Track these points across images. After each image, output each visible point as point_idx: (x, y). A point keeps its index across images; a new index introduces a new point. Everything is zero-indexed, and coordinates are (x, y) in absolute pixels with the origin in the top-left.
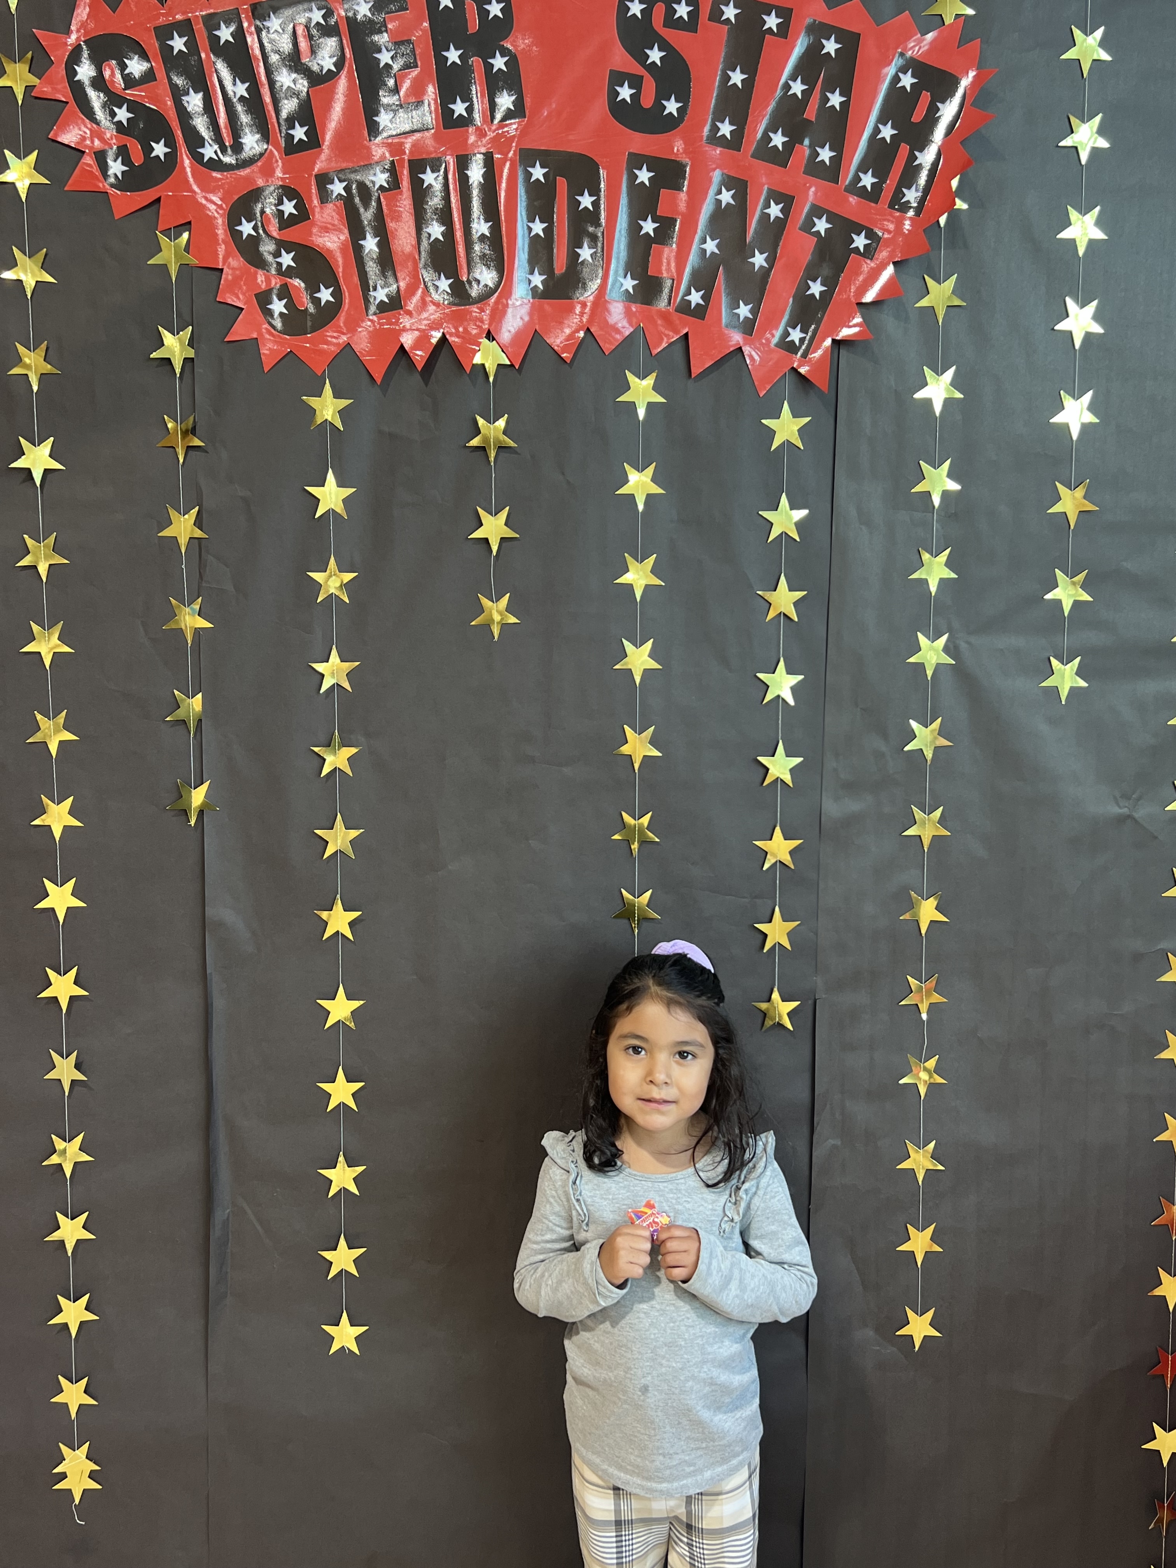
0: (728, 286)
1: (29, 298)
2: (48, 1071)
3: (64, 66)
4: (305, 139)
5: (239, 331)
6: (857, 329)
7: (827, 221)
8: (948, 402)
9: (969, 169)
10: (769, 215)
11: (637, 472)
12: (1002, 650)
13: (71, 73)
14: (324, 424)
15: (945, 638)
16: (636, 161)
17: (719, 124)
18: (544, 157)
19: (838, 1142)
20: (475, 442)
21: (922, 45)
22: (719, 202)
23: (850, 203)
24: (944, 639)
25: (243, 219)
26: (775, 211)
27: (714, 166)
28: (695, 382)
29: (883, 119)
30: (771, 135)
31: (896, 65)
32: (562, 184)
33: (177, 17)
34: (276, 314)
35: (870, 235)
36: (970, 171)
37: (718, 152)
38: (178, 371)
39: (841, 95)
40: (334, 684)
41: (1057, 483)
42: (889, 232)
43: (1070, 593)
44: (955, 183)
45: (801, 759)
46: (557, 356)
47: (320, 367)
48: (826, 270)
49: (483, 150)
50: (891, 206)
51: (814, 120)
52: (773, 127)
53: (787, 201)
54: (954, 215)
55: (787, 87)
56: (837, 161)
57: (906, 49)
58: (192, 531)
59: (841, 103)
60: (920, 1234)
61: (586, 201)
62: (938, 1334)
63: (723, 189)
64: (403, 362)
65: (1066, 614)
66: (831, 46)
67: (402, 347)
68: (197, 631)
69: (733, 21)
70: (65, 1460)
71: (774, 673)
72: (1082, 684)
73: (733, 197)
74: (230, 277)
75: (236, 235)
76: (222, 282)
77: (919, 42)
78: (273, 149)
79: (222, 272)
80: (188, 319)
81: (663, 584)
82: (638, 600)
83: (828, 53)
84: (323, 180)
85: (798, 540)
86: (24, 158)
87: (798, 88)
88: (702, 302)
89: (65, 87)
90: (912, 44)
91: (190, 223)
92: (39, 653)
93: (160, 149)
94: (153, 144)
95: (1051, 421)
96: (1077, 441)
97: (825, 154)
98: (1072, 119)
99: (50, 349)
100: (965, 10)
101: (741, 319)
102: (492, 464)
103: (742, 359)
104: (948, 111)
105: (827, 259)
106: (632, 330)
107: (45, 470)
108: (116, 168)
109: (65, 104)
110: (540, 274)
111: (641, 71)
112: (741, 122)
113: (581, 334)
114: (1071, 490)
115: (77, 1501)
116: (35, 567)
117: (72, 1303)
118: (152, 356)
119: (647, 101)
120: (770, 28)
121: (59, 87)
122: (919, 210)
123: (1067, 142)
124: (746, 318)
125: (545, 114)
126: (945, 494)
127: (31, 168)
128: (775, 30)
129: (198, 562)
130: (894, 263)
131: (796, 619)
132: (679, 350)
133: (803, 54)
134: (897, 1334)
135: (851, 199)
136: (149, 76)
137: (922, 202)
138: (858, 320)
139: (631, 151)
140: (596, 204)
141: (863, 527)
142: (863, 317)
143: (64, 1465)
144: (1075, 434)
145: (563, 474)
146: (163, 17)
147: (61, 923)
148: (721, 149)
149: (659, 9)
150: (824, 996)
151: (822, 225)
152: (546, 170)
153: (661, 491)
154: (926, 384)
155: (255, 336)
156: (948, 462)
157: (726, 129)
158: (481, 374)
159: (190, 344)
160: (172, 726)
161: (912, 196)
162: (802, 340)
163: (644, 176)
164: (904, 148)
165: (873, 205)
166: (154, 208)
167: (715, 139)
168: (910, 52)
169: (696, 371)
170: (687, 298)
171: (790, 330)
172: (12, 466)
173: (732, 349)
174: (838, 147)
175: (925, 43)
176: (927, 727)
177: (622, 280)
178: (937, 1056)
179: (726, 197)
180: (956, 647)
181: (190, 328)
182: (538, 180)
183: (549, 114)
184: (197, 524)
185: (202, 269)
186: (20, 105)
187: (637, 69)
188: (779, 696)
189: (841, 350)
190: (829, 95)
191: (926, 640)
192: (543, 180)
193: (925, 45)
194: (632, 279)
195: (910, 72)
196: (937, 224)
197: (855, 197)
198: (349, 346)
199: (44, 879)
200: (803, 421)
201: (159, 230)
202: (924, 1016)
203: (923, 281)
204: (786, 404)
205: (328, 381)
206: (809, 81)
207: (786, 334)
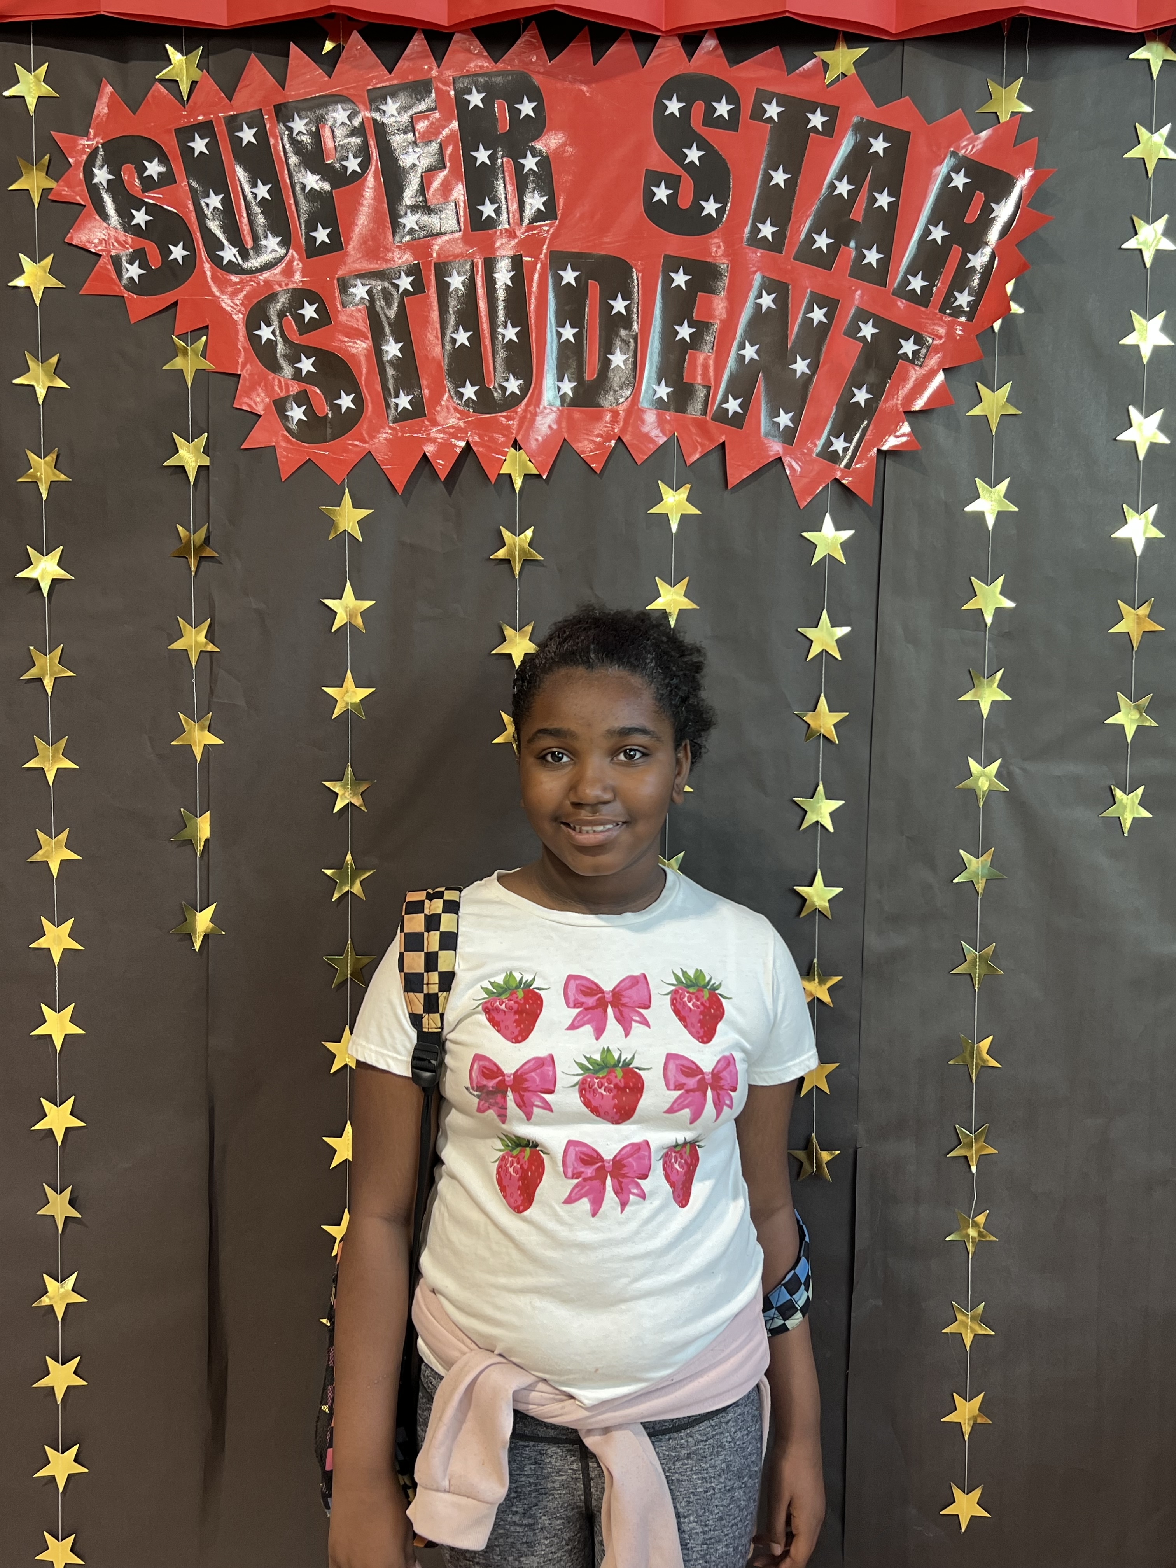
0: (768, 393)
1: (41, 403)
2: (41, 1206)
3: (82, 168)
4: (328, 241)
5: (257, 438)
6: (904, 439)
7: (874, 326)
8: (1001, 516)
9: (1025, 273)
10: (812, 320)
11: (669, 587)
12: (1059, 777)
13: (89, 175)
14: (343, 535)
15: (997, 764)
16: (673, 264)
17: (759, 225)
18: (576, 260)
19: (880, 1303)
20: (501, 554)
21: (976, 143)
22: (759, 306)
23: (899, 307)
25: (261, 324)
27: (754, 269)
28: (732, 493)
29: (933, 220)
30: (815, 236)
31: (947, 164)
32: (594, 287)
33: (199, 118)
34: (295, 421)
35: (919, 341)
36: (1027, 274)
37: (759, 254)
38: (192, 479)
39: (889, 195)
40: (348, 803)
41: (1119, 601)
42: (940, 338)
43: (1133, 717)
44: (1010, 287)
45: (840, 890)
46: (585, 465)
47: (338, 475)
48: (872, 377)
49: (511, 253)
50: (942, 310)
51: (860, 221)
52: (817, 229)
53: (831, 305)
54: (1009, 319)
55: (833, 187)
56: (884, 264)
57: (959, 148)
58: (204, 644)
59: (889, 204)
60: (967, 1404)
61: (619, 305)
62: (987, 1515)
63: (764, 293)
64: (426, 471)
65: (1129, 740)
66: (879, 145)
67: (425, 456)
68: (207, 748)
69: (776, 120)
71: (812, 798)
72: (1145, 814)
73: (774, 301)
74: (247, 384)
75: (254, 339)
76: (239, 387)
77: (972, 141)
78: (294, 253)
79: (240, 378)
80: (203, 424)
83: (876, 152)
84: (346, 284)
85: (840, 658)
86: (39, 262)
87: (843, 188)
88: (740, 410)
89: (83, 190)
90: (965, 143)
91: (207, 327)
92: (42, 769)
93: (178, 252)
94: (171, 247)
95: (1113, 536)
96: (1140, 557)
97: (872, 257)
98: (1135, 219)
99: (61, 456)
100: (1021, 107)
101: (782, 428)
102: (517, 577)
103: (782, 469)
104: (1004, 211)
105: (874, 365)
106: (665, 439)
107: (53, 580)
108: (132, 271)
109: (84, 207)
110: (570, 381)
111: (678, 170)
112: (782, 222)
113: (613, 443)
114: (1134, 609)
116: (40, 680)
117: (60, 1454)
118: (165, 464)
119: (685, 202)
120: (815, 127)
121: (77, 190)
122: (971, 316)
123: (1131, 244)
124: (786, 427)
125: (578, 215)
126: (999, 611)
127: (45, 272)
128: (820, 128)
129: (208, 676)
130: (944, 370)
131: (837, 742)
132: (715, 458)
133: (850, 152)
135: (899, 303)
136: (167, 179)
137: (974, 305)
138: (906, 428)
139: (668, 253)
140: (629, 308)
141: (910, 646)
142: (911, 425)
144: (1139, 549)
145: (592, 588)
146: (185, 118)
147: (58, 1051)
148: (762, 251)
149: (699, 107)
150: (866, 1145)
151: (868, 331)
152: (578, 273)
153: (694, 606)
154: (979, 497)
155: (273, 443)
156: (1001, 579)
157: (767, 230)
158: (508, 484)
159: (206, 451)
160: (179, 846)
161: (963, 299)
162: (846, 450)
163: (680, 279)
164: (957, 250)
165: (923, 309)
166: (171, 312)
167: (756, 241)
168: (963, 151)
169: (733, 481)
170: (724, 406)
171: (833, 439)
172: (19, 576)
173: (771, 460)
174: (886, 249)
175: (979, 142)
176: (978, 858)
177: (655, 387)
178: (988, 1211)
179: (767, 301)
180: (1010, 774)
181: (206, 434)
182: (569, 283)
183: (583, 216)
184: (209, 637)
185: (219, 375)
186: (36, 207)
187: (674, 169)
188: (817, 822)
189: (887, 460)
190: (876, 195)
191: (977, 765)
192: (574, 284)
193: (979, 144)
194: (667, 386)
195: (963, 172)
196: (991, 330)
197: (904, 301)
198: (370, 455)
199: (42, 1005)
200: (847, 534)
201: (175, 334)
202: (974, 1169)
203: (975, 388)
204: (828, 516)
205: (347, 491)
206: (856, 181)
207: (829, 443)
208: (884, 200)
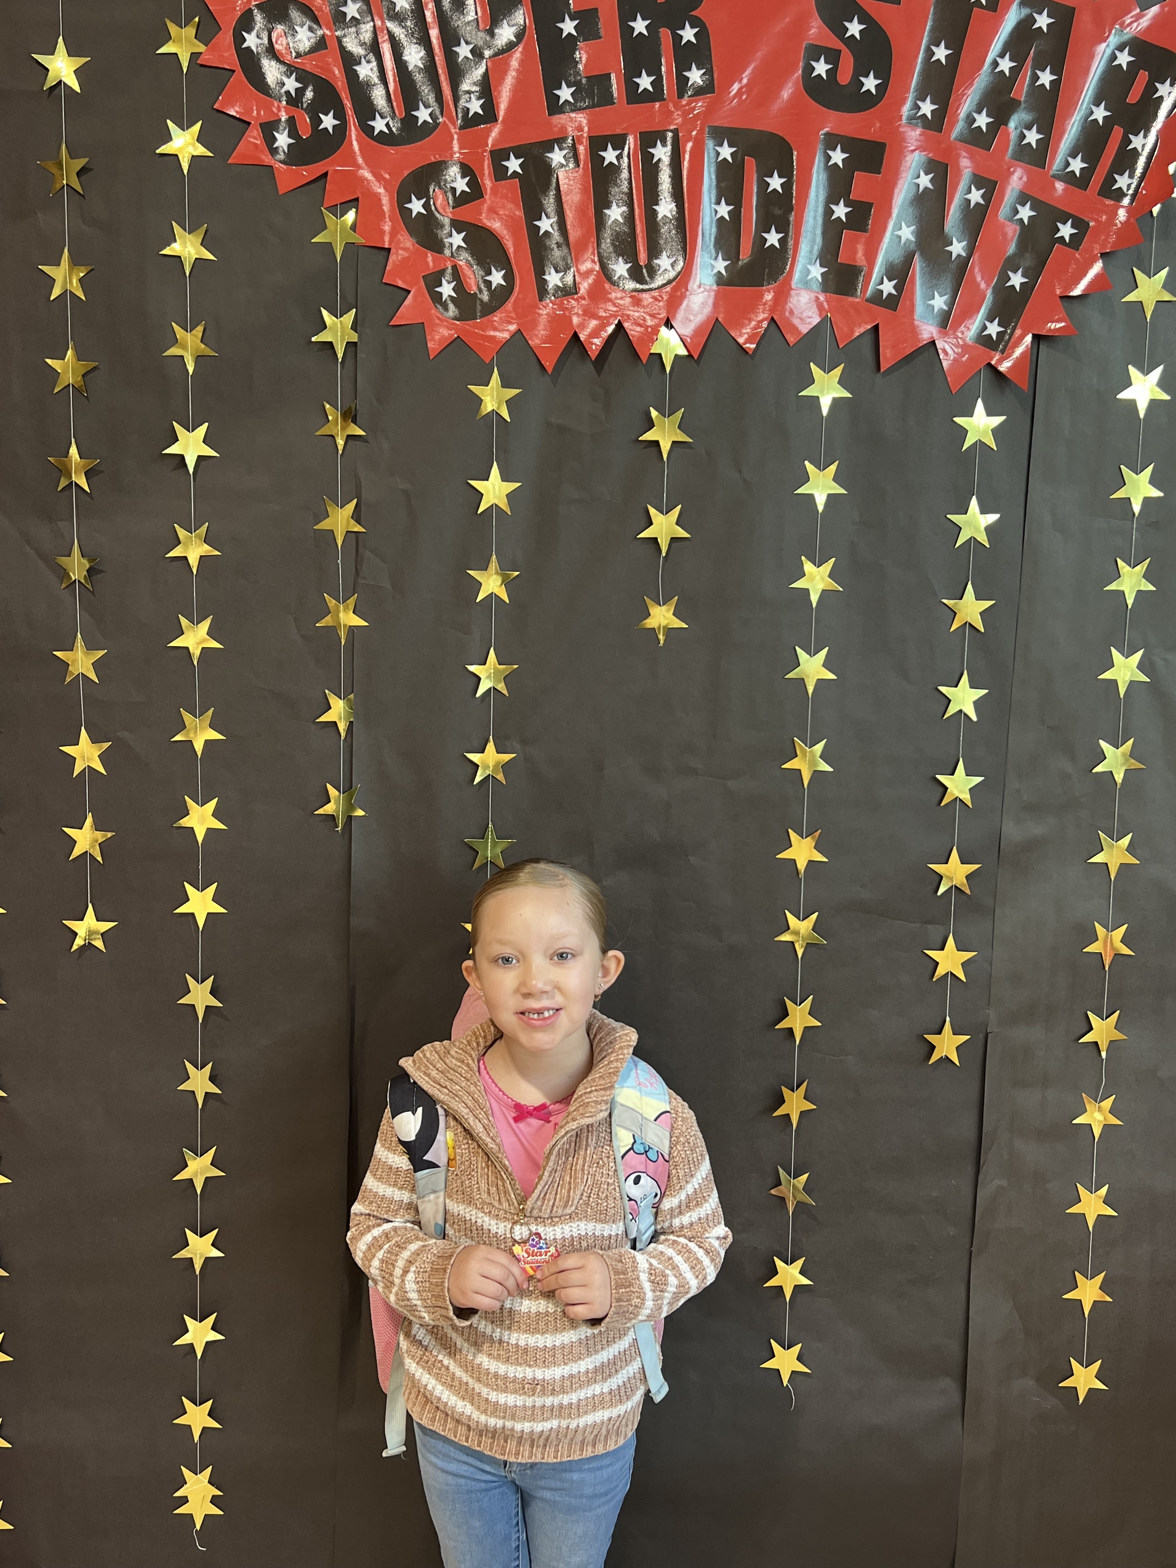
0: (922, 276)
1: (188, 275)
2: (182, 1081)
3: (232, 31)
4: (481, 111)
5: (406, 314)
6: (1061, 324)
7: (1032, 209)
8: (1153, 404)
10: (970, 201)
11: (818, 471)
13: (239, 40)
14: (491, 415)
16: (831, 142)
17: (920, 103)
18: (734, 136)
19: (1004, 1183)
20: (650, 435)
21: (1141, 21)
22: (918, 186)
23: (1057, 190)
24: (1139, 655)
25: (413, 196)
26: (976, 196)
27: (912, 148)
28: (883, 377)
29: (1096, 100)
30: (975, 115)
31: (1111, 42)
32: (750, 163)
34: (444, 297)
35: (1080, 224)
37: (917, 133)
38: (340, 356)
39: (1052, 73)
40: (490, 689)
42: (1099, 222)
44: (1172, 169)
45: (981, 779)
46: (738, 347)
47: (488, 354)
48: (1028, 260)
49: (672, 127)
50: (1102, 193)
51: (1023, 99)
52: (977, 107)
53: (988, 186)
54: (1169, 204)
55: (995, 64)
56: (1043, 144)
57: (1124, 25)
58: (348, 523)
59: (1051, 82)
60: (1089, 1282)
61: (776, 183)
62: (1105, 1388)
64: (576, 350)
66: (1043, 21)
67: (576, 336)
68: (352, 629)
70: (186, 1484)
71: (956, 686)
73: (931, 181)
74: (398, 257)
75: (405, 213)
76: (389, 262)
77: (1138, 17)
78: (447, 122)
79: (389, 252)
80: (351, 300)
81: (841, 590)
82: (814, 605)
83: (1040, 28)
84: (499, 156)
85: (987, 545)
86: (187, 129)
87: (1006, 65)
88: (894, 292)
89: (233, 55)
90: (1128, 21)
91: (357, 199)
92: (187, 648)
93: (328, 122)
94: (322, 116)
97: (1032, 137)
99: (207, 330)
101: (936, 310)
102: (665, 460)
103: (936, 353)
104: (1167, 93)
105: (1030, 249)
106: (818, 320)
107: (199, 456)
108: (283, 140)
109: (230, 73)
110: (724, 259)
112: (942, 99)
113: (765, 324)
115: (198, 1527)
116: (185, 558)
117: (198, 1323)
118: (313, 339)
119: (844, 77)
121: (226, 54)
122: (1134, 198)
124: (940, 310)
125: (736, 89)
126: (1147, 501)
127: (194, 139)
129: (354, 557)
130: (1102, 257)
131: (983, 631)
132: (868, 341)
133: (1013, 30)
134: (1060, 1385)
135: (1058, 185)
136: (321, 44)
137: (1136, 188)
138: (1063, 314)
139: (826, 130)
140: (786, 186)
141: (1058, 535)
142: (1068, 312)
143: (186, 1489)
145: (740, 472)
147: (201, 929)
148: (921, 129)
150: (996, 1030)
151: (1025, 213)
152: (734, 149)
153: (843, 491)
154: (1131, 384)
155: (421, 321)
156: (1151, 467)
157: (927, 108)
158: (658, 364)
159: (353, 328)
160: (322, 728)
161: (1123, 182)
162: (1001, 335)
163: (838, 157)
164: (1118, 132)
165: (1081, 191)
166: (320, 183)
167: (915, 119)
168: (1128, 29)
169: (885, 365)
170: (880, 287)
171: (988, 324)
172: (166, 452)
173: (925, 342)
174: (1046, 129)
175: (1145, 19)
176: (1118, 748)
177: (810, 267)
178: (1114, 1096)
179: (925, 181)
180: (1152, 664)
181: (354, 310)
182: (725, 160)
183: (740, 89)
184: (355, 518)
185: (367, 248)
186: (185, 72)
187: (835, 43)
188: (961, 711)
189: (1041, 346)
190: (1039, 73)
191: (1120, 655)
192: (730, 160)
193: (1145, 22)
194: (821, 266)
195: (1127, 49)
196: (1150, 213)
197: (1062, 183)
198: (519, 332)
199: (185, 883)
200: (997, 420)
201: (325, 206)
202: (1104, 1054)
203: (1131, 274)
204: (980, 401)
205: (496, 369)
206: (1019, 58)
207: (985, 328)
208: (1046, 78)
